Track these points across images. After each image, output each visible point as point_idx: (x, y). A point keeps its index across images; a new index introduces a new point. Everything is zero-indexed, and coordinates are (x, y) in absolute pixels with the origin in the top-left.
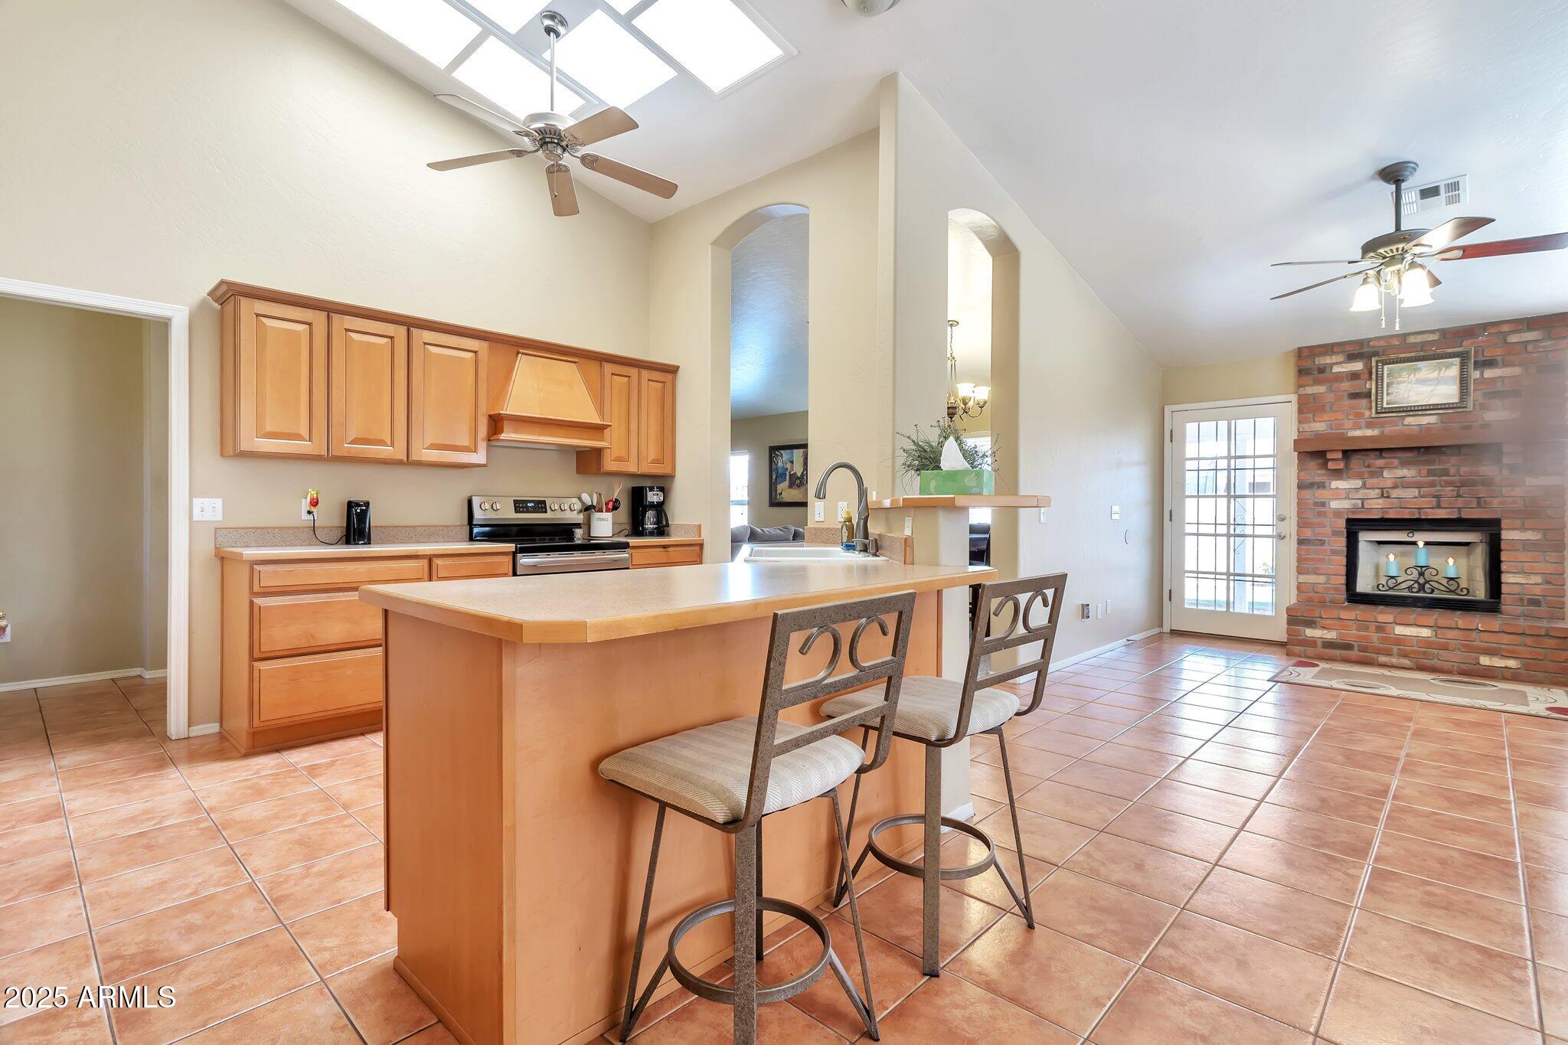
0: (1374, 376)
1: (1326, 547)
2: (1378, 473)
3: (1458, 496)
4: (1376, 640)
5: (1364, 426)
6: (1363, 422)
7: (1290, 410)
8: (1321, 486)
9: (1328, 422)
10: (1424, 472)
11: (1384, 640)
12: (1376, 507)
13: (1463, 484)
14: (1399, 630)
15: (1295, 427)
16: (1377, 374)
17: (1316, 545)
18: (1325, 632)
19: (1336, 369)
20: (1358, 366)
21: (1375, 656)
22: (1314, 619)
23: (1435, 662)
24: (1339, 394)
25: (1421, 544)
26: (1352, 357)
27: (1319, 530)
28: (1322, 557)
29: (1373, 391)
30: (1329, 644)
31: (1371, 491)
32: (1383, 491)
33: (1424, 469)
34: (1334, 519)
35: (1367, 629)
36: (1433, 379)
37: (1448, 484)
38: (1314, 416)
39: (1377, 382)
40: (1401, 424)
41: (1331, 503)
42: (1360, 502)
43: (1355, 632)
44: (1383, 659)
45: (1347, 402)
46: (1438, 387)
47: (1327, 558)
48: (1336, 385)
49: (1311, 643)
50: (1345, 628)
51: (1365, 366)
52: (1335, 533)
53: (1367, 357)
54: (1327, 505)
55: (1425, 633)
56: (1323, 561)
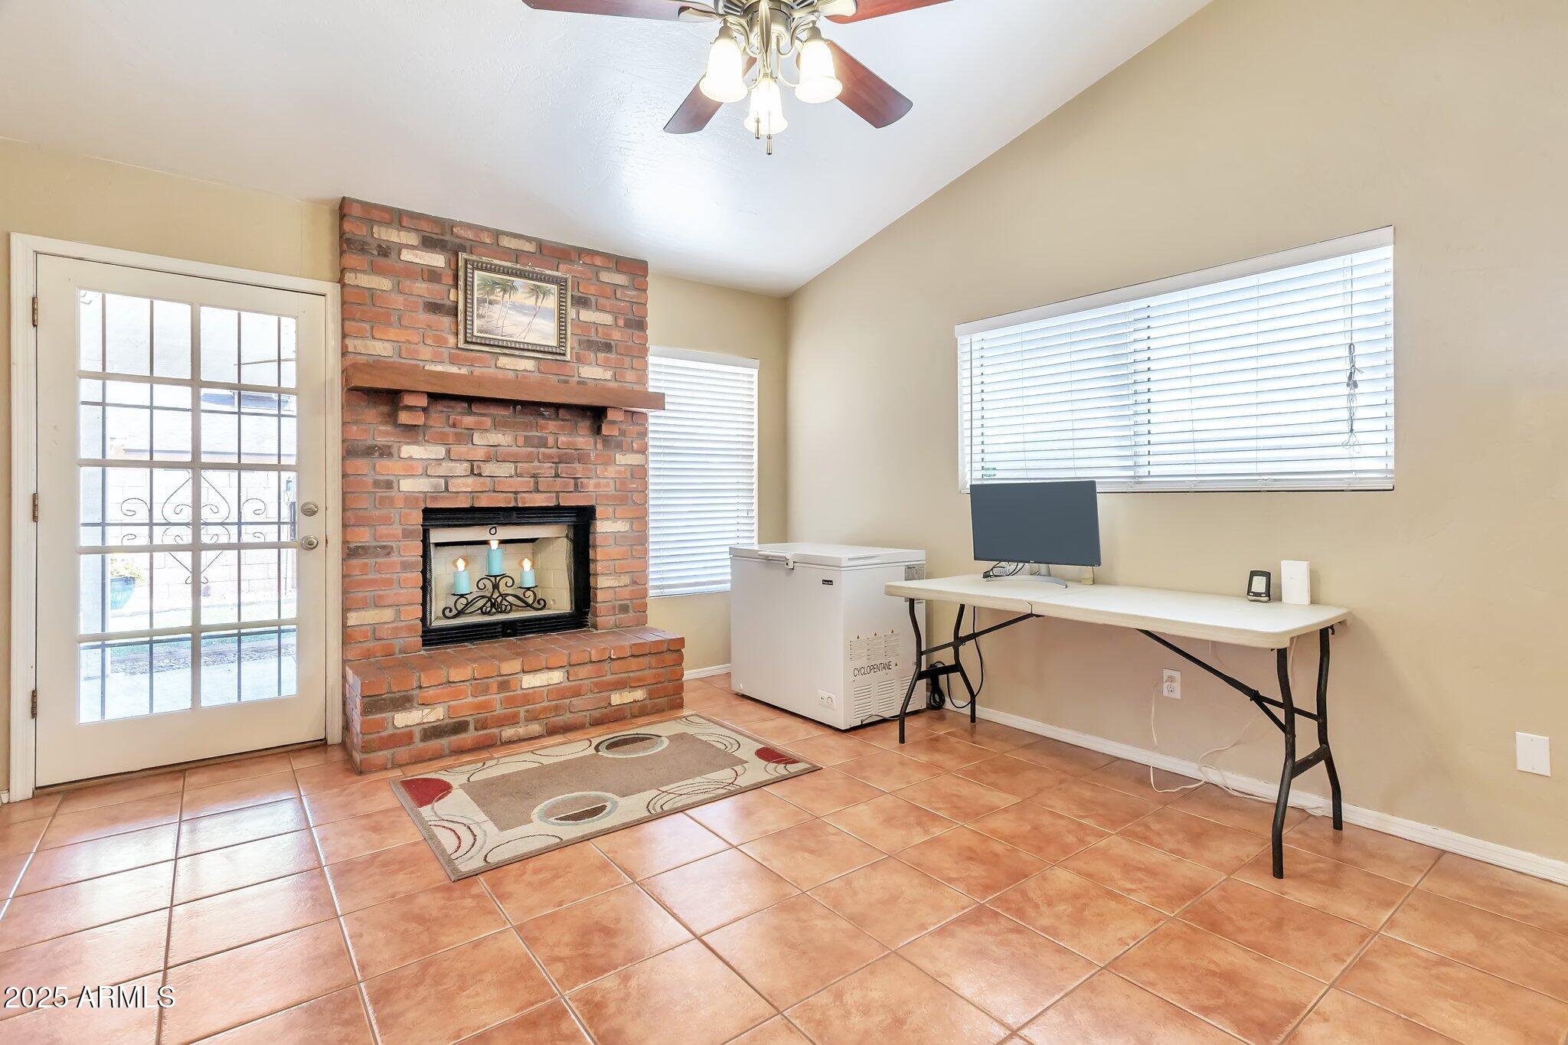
0: (461, 283)
1: (395, 558)
2: (466, 437)
3: (557, 476)
4: (498, 706)
5: (447, 360)
6: (445, 352)
7: (326, 310)
8: (386, 452)
9: (395, 344)
10: (521, 440)
11: (510, 702)
12: (464, 490)
13: (562, 459)
14: (529, 681)
15: (334, 343)
16: (466, 280)
17: (377, 556)
18: (426, 711)
19: (407, 256)
20: (437, 260)
21: (496, 731)
22: (410, 693)
23: (567, 718)
24: (411, 299)
25: (494, 544)
26: (429, 243)
27: (382, 530)
28: (388, 576)
29: (461, 306)
30: (433, 732)
31: (457, 465)
32: (472, 466)
33: (521, 434)
34: (406, 511)
35: (486, 690)
36: (529, 308)
37: (548, 458)
38: (372, 328)
39: (466, 293)
40: (494, 365)
41: (402, 482)
42: (442, 481)
43: (470, 699)
44: (508, 733)
45: (424, 317)
46: (536, 320)
47: (395, 576)
48: (407, 283)
49: (404, 738)
50: (456, 696)
51: (448, 262)
52: (407, 534)
53: (448, 251)
54: (395, 485)
55: (556, 677)
56: (389, 583)
